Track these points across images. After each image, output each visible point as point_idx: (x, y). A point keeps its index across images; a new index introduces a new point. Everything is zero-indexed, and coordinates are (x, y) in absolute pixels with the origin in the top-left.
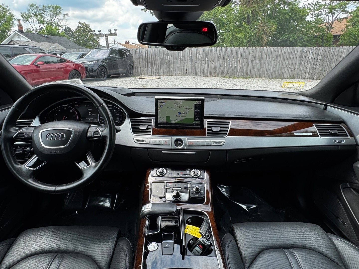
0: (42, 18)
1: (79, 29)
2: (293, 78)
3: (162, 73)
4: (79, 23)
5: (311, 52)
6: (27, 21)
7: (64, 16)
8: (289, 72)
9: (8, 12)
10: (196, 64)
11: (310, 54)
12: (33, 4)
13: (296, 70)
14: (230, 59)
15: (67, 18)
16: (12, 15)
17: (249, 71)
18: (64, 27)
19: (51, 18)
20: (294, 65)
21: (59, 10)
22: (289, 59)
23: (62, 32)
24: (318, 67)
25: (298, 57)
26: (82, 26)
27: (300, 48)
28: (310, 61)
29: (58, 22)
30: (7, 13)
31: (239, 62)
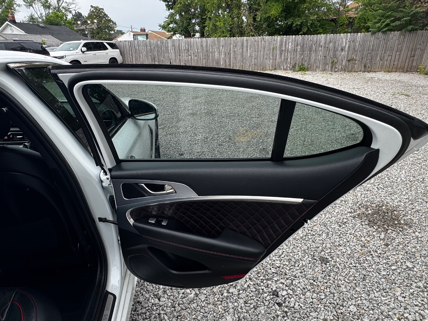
1: (91, 14)
2: (275, 69)
4: (91, 6)
8: (271, 63)
10: (180, 57)
11: (289, 43)
13: (277, 61)
14: (212, 51)
17: (231, 63)
18: (74, 13)
20: (275, 56)
22: (269, 49)
23: (71, 18)
24: (298, 57)
25: (278, 47)
26: (94, 11)
27: (279, 36)
28: (290, 50)
29: (67, 7)
31: (221, 54)
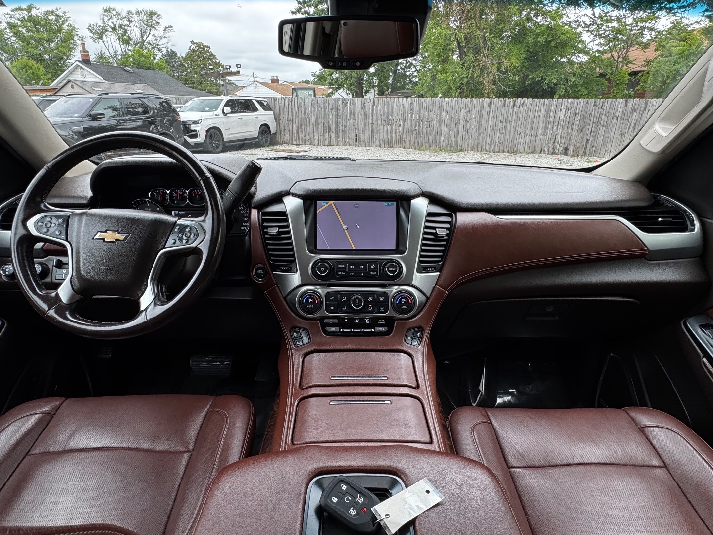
0: (125, 33)
1: (191, 54)
2: (534, 152)
3: (316, 140)
5: (564, 108)
6: (100, 40)
7: (164, 30)
8: (527, 142)
9: (67, 24)
10: (372, 126)
11: (561, 110)
12: (110, 8)
13: (538, 139)
15: (170, 34)
16: (73, 29)
17: (459, 138)
19: (142, 33)
20: (535, 129)
21: (156, 19)
22: (527, 119)
23: (161, 59)
24: (574, 133)
25: (541, 117)
26: (196, 49)
28: (562, 123)
30: (65, 25)
31: (443, 125)
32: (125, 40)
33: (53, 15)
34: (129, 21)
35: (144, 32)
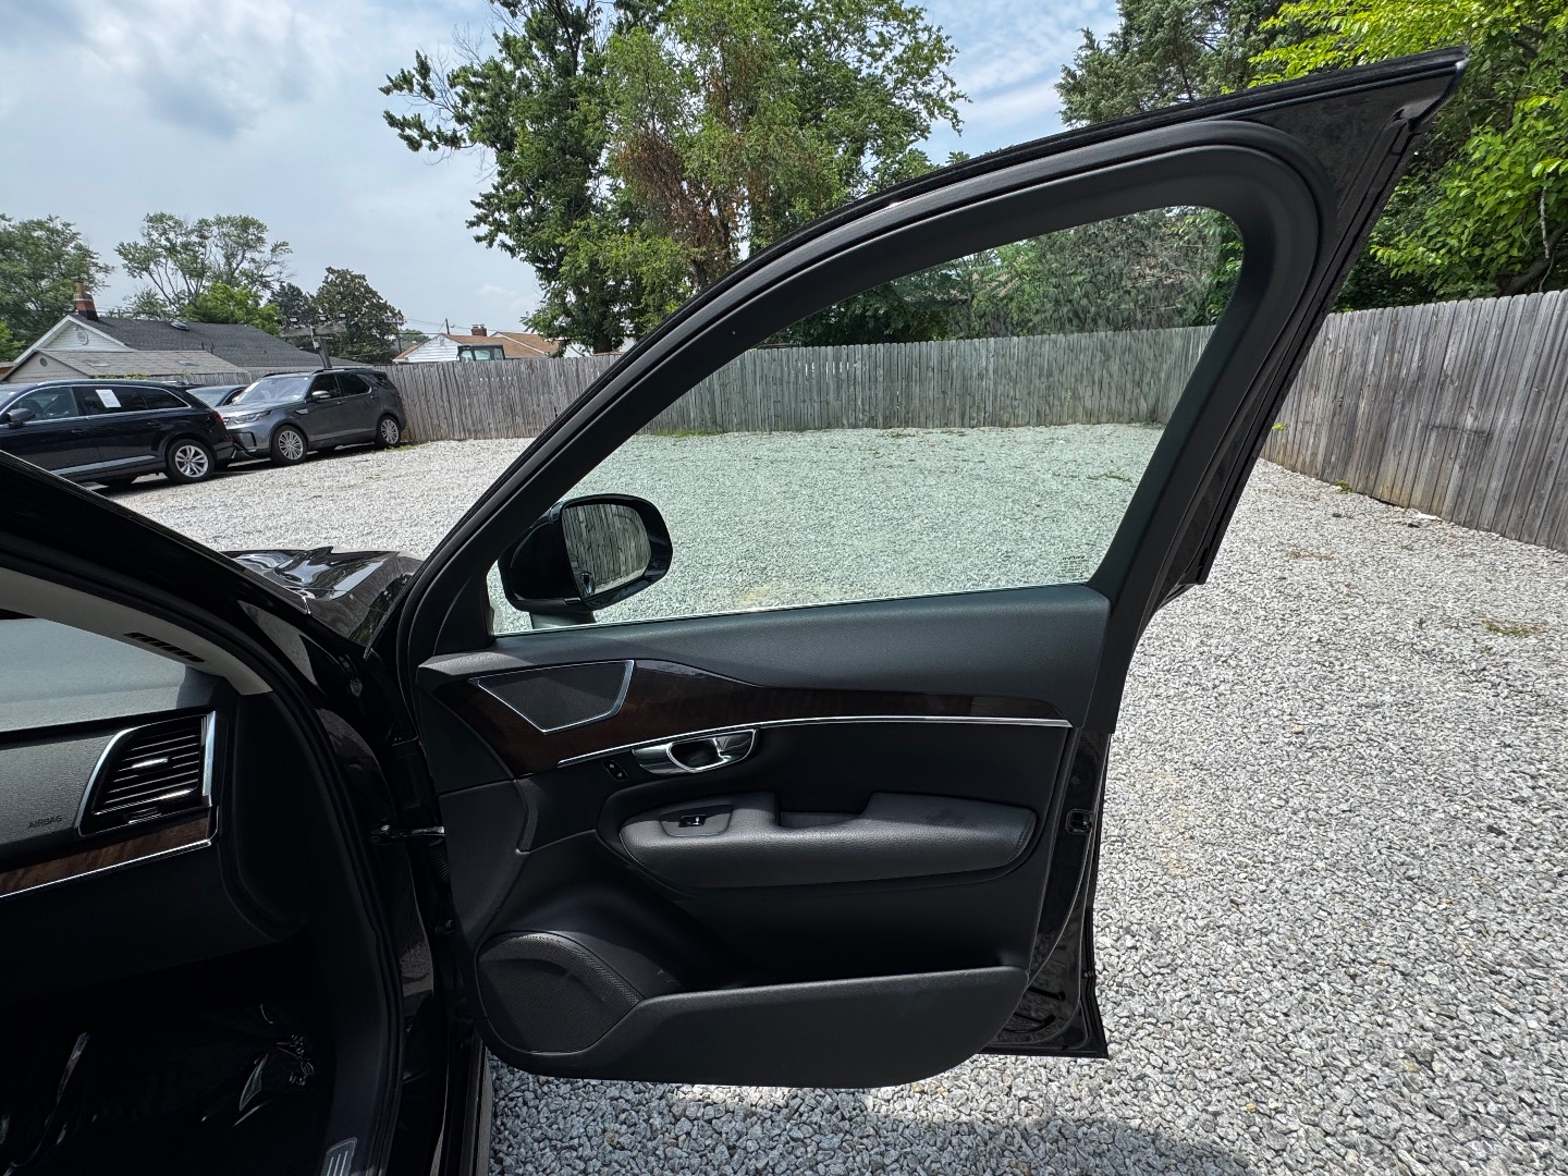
0: (195, 257)
1: (329, 291)
2: (829, 426)
4: (330, 270)
5: (859, 358)
6: (144, 273)
7: (273, 250)
9: (72, 245)
12: (163, 215)
15: (286, 255)
16: (85, 253)
18: (276, 287)
19: (229, 257)
21: (256, 233)
23: (270, 301)
27: (830, 348)
29: (256, 271)
30: (69, 248)
32: (195, 270)
33: (42, 229)
34: (203, 237)
35: (234, 255)
